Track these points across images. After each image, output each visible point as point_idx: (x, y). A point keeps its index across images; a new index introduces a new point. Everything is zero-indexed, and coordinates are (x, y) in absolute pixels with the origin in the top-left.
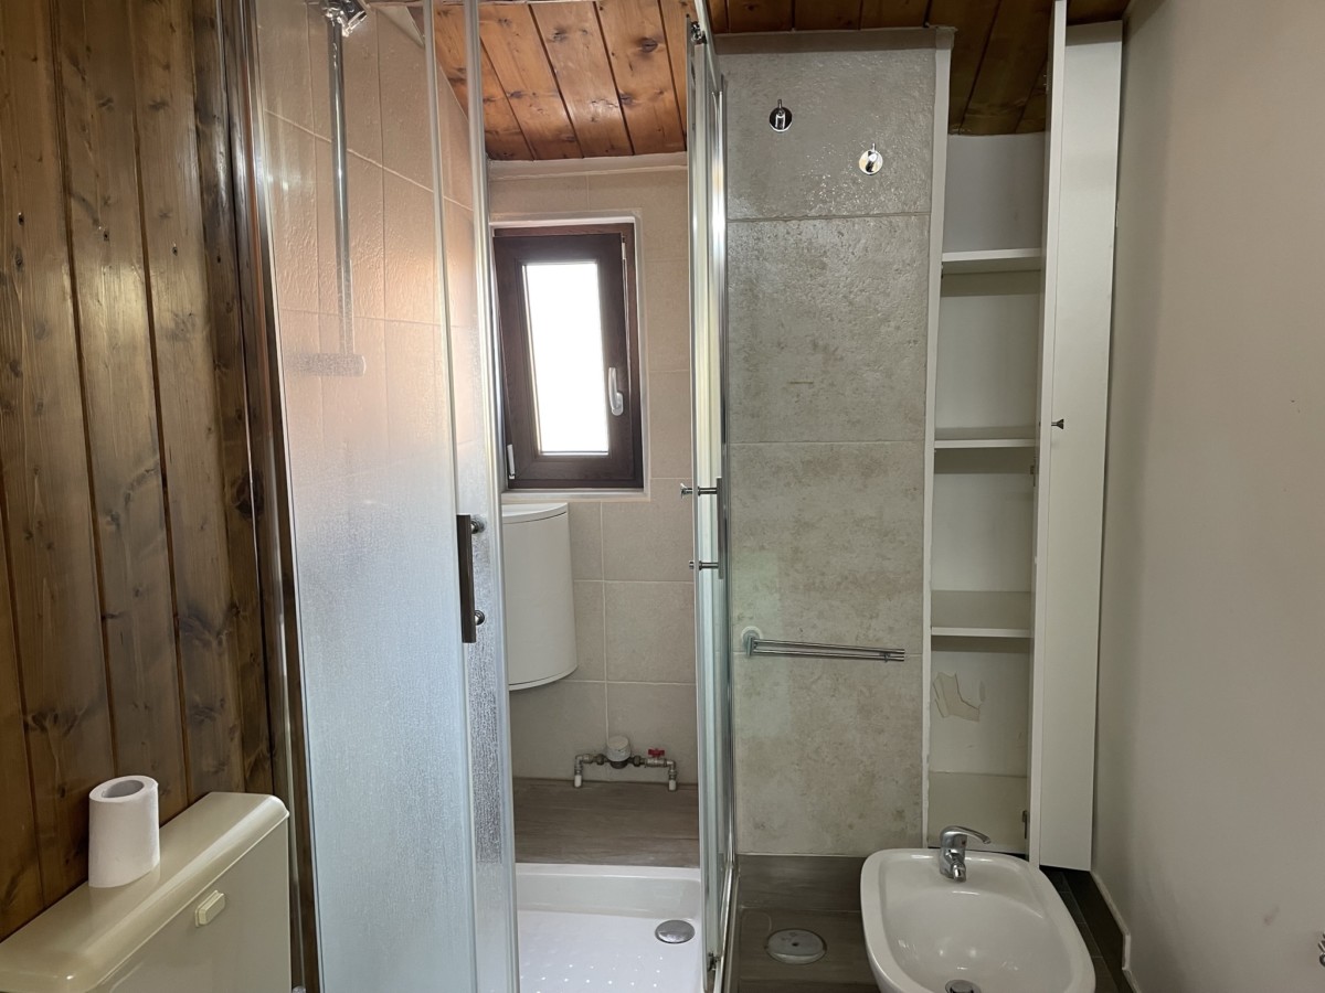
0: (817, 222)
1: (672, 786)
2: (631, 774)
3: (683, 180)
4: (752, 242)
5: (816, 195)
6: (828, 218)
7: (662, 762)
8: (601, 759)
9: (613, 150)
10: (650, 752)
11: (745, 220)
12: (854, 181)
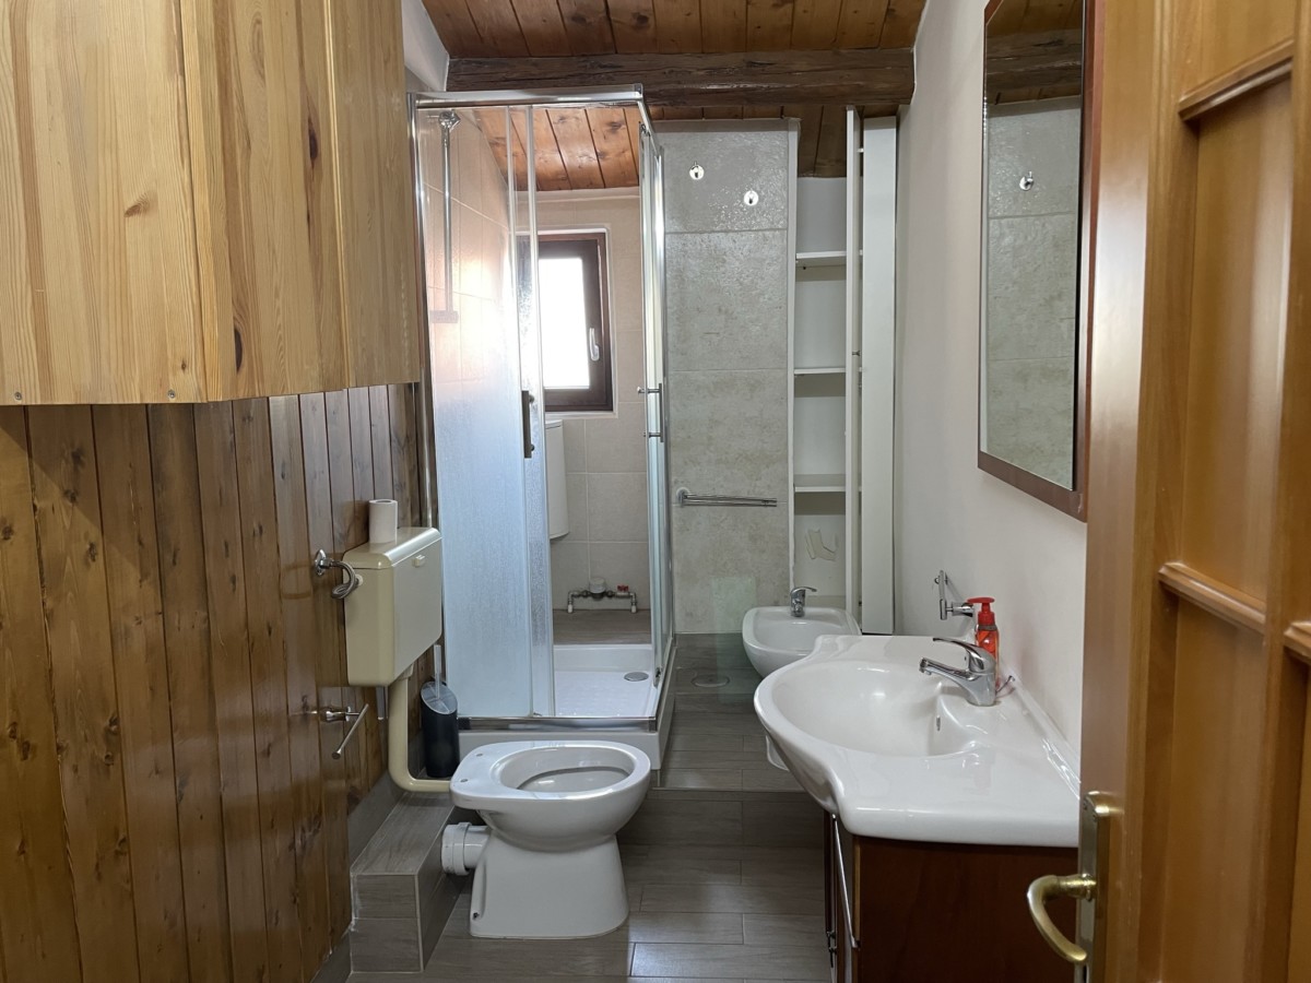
0: (719, 234)
1: (634, 609)
2: (606, 603)
3: (636, 204)
4: (680, 247)
5: (719, 218)
6: (727, 232)
7: (626, 594)
8: (587, 594)
9: (591, 185)
10: (619, 587)
11: (676, 233)
12: (742, 209)
